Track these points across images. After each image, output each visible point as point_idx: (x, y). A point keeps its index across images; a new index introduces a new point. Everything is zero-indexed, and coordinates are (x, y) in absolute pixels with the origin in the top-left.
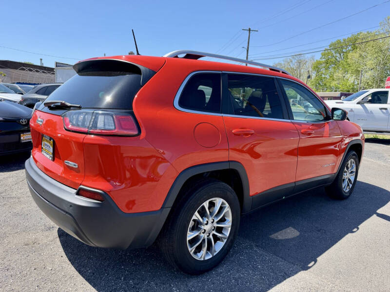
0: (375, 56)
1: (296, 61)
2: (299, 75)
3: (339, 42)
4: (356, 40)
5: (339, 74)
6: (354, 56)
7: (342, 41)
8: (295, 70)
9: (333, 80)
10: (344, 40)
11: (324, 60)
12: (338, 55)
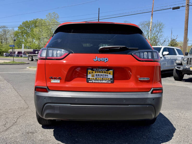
0: (47, 31)
1: (2, 30)
2: (6, 39)
3: (27, 22)
4: (36, 22)
5: (30, 39)
6: (36, 30)
7: (29, 22)
8: (2, 36)
9: (27, 42)
10: (30, 21)
11: (20, 31)
12: (28, 29)
